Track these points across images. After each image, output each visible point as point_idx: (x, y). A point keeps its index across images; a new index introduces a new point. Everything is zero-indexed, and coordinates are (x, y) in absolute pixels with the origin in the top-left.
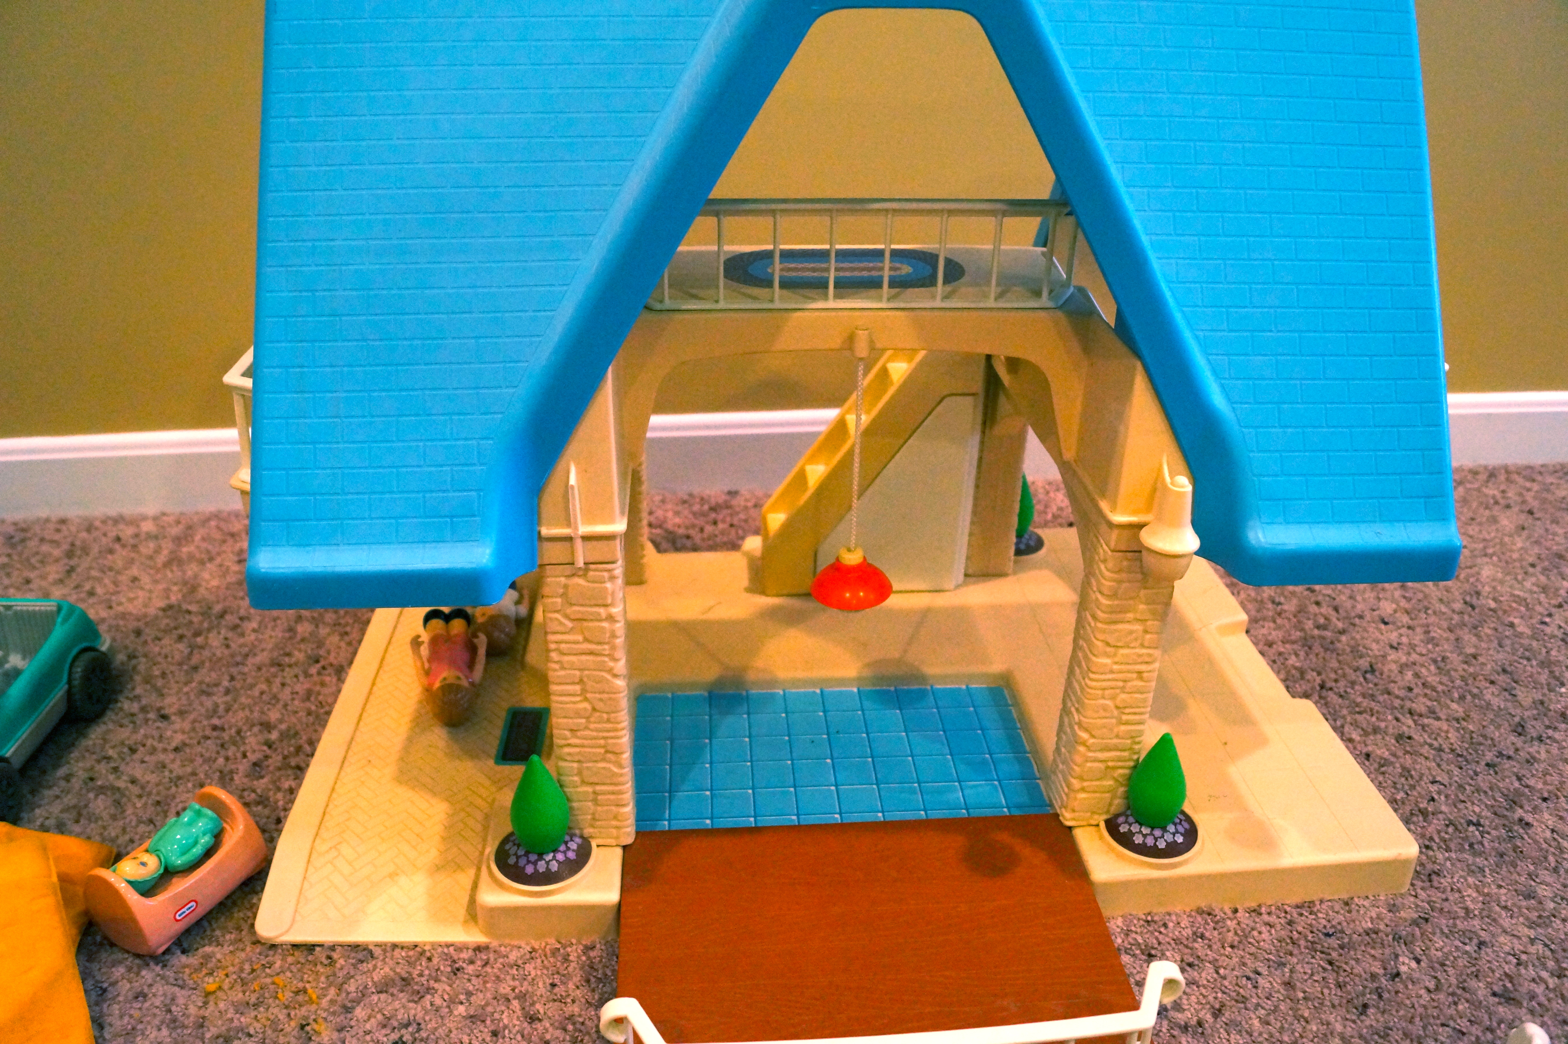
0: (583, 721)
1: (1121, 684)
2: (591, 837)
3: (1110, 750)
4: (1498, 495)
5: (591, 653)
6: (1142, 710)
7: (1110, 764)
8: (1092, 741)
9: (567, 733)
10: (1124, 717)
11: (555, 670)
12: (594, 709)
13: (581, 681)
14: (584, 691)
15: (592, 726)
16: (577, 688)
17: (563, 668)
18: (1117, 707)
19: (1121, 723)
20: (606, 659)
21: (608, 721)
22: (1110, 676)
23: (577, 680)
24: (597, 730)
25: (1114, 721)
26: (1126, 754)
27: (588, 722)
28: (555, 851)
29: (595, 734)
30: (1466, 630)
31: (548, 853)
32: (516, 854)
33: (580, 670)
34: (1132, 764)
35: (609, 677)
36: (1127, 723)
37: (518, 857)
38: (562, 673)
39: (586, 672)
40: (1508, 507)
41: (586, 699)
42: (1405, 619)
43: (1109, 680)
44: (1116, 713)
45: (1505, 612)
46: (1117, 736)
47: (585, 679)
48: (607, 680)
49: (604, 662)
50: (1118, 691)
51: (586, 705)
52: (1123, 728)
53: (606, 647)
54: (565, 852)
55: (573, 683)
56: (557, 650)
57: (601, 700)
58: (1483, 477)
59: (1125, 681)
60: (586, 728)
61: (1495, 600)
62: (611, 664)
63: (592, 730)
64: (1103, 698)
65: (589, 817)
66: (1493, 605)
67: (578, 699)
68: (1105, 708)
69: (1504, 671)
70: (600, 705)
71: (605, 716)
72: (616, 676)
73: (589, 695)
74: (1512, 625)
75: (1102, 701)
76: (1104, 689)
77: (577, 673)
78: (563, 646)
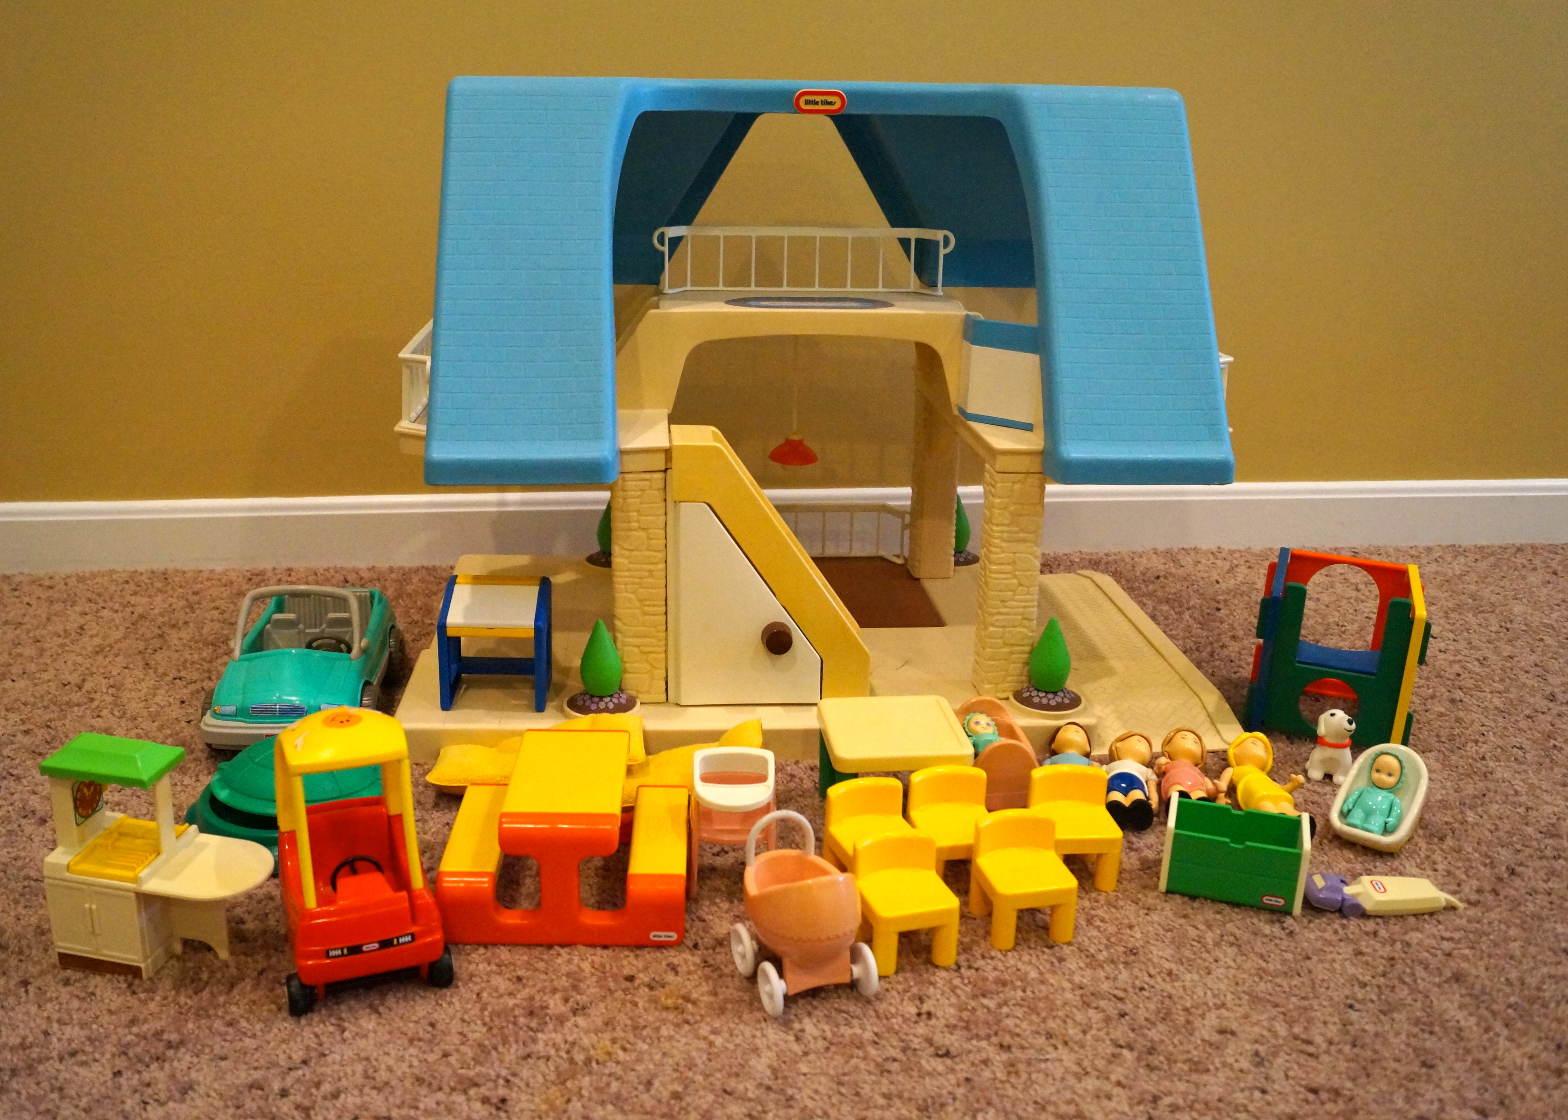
4: (1525, 562)
30: (1503, 642)
40: (1535, 569)
42: (1451, 636)
45: (1535, 632)
58: (1514, 550)
61: (1526, 625)
66: (1524, 628)
69: (1536, 665)
74: (1542, 640)
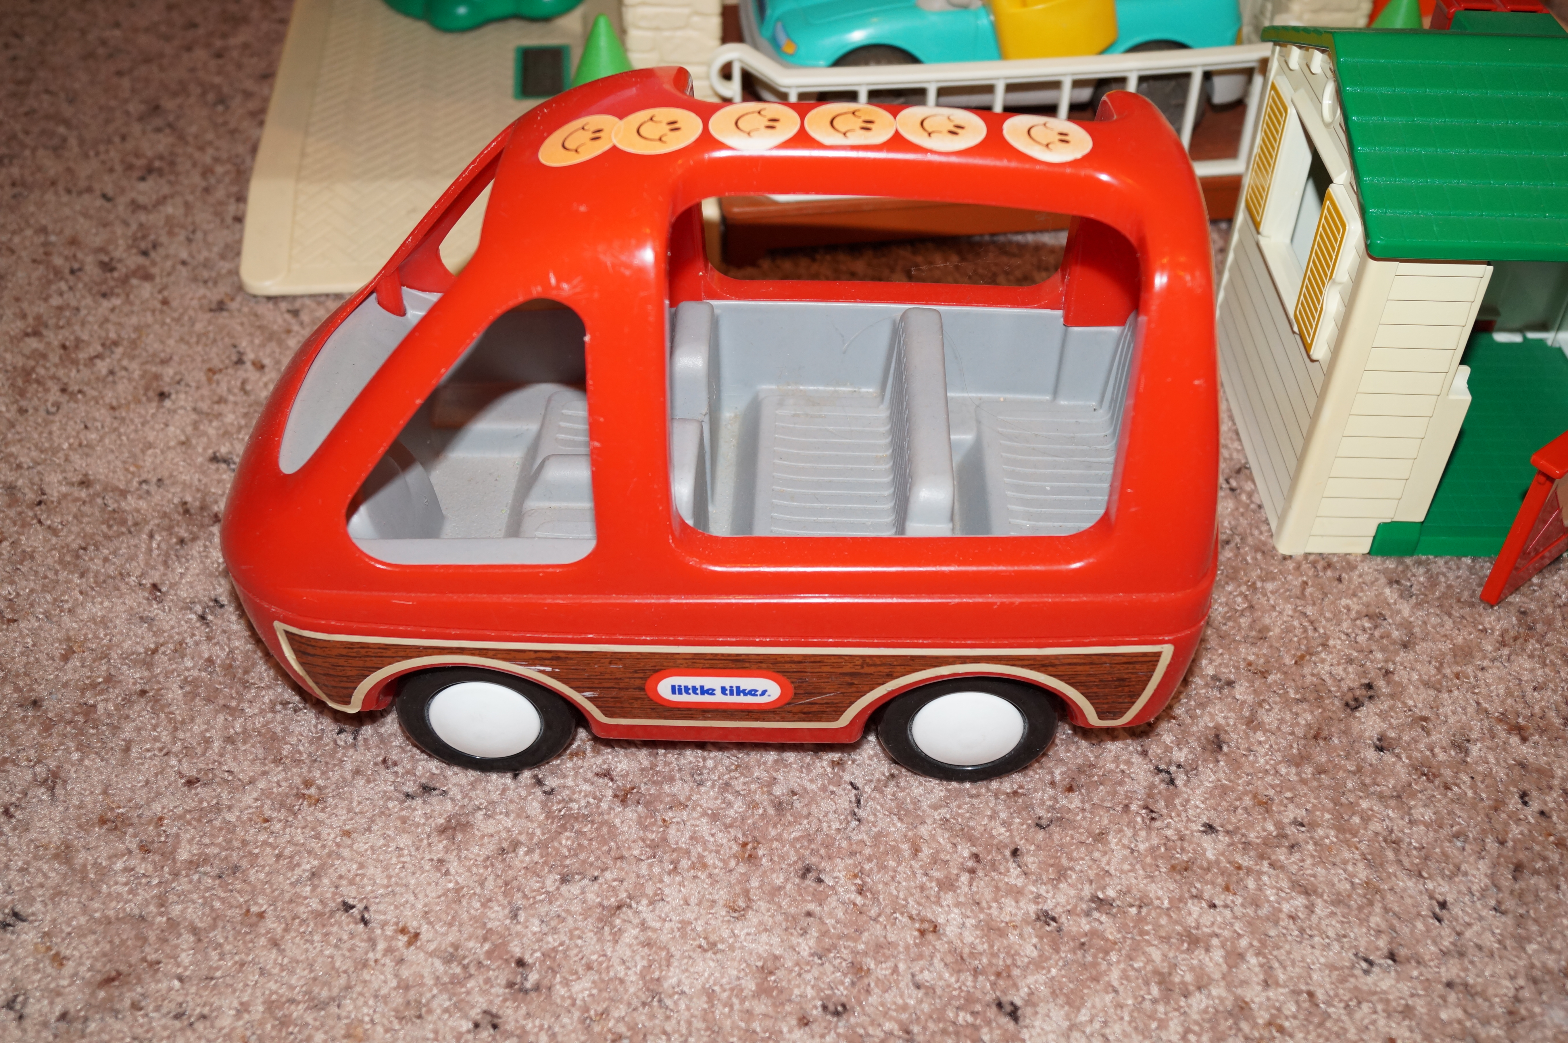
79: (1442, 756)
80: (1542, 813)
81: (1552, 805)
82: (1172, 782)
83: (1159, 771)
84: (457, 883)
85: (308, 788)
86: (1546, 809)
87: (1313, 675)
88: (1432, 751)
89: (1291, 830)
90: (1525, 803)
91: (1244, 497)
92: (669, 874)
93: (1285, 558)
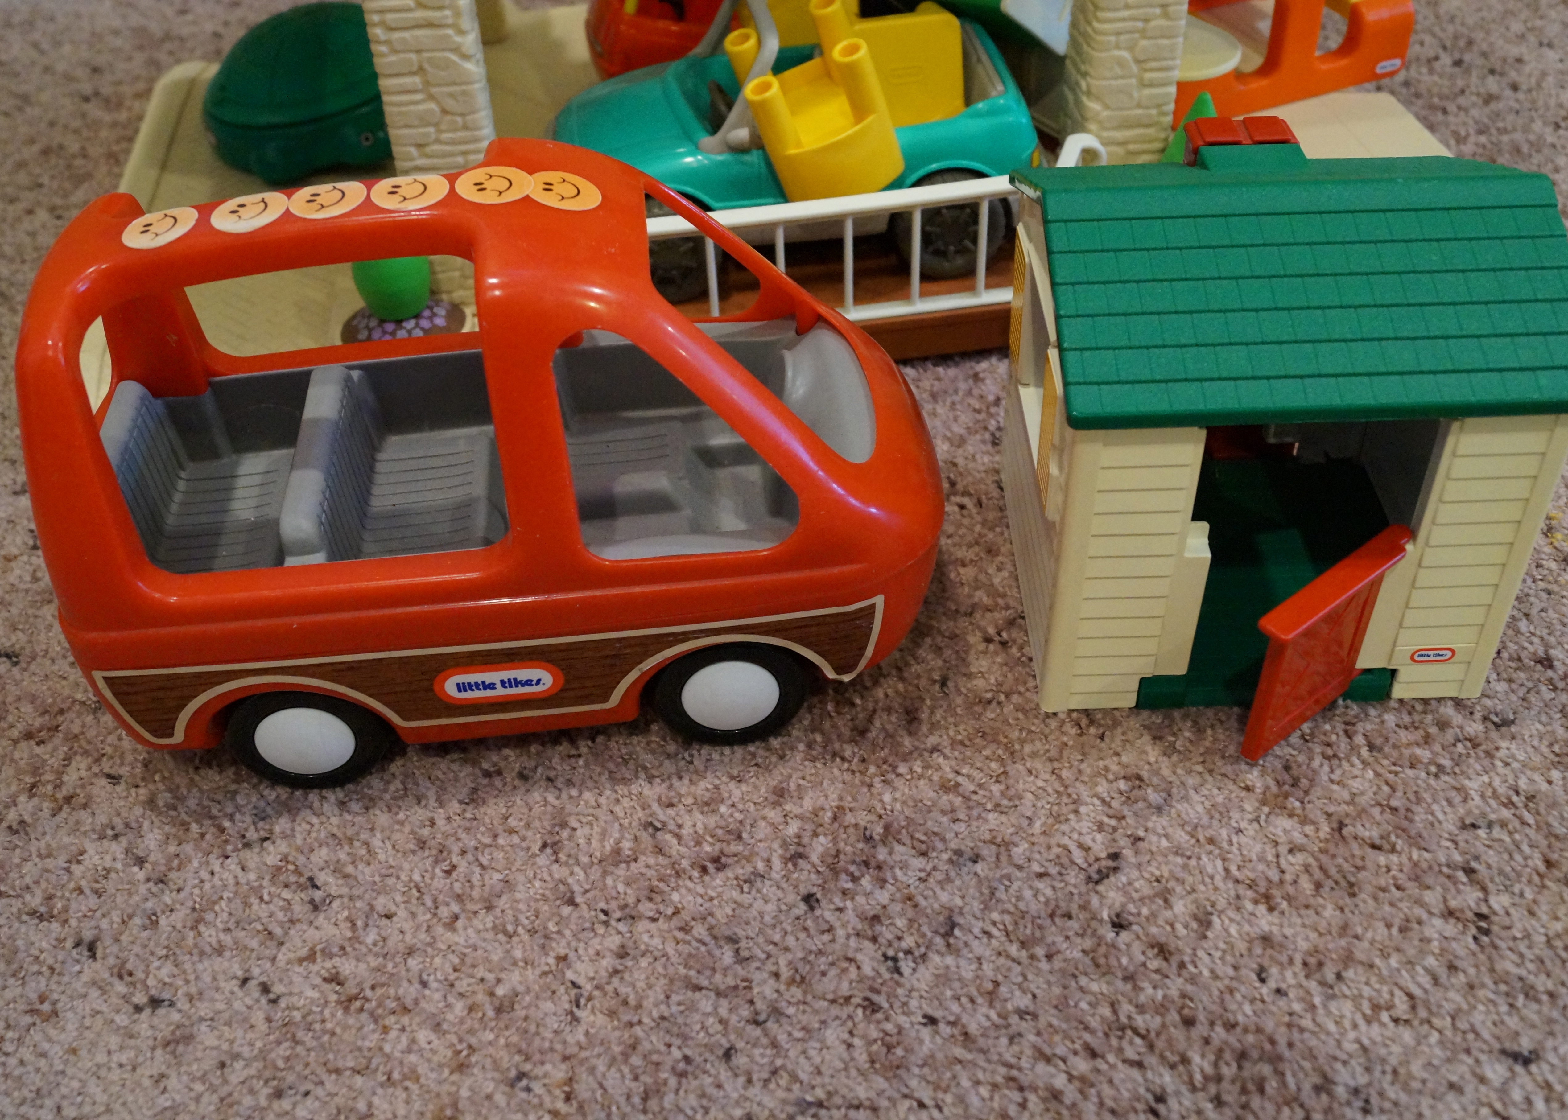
0: (431, 130)
1: (1140, 24)
2: (463, 303)
3: (1131, 127)
5: (431, 25)
6: (1170, 63)
7: (1131, 147)
8: (1106, 113)
9: (413, 150)
10: (1148, 76)
11: (383, 55)
12: (445, 112)
13: (421, 70)
14: (427, 84)
15: (445, 136)
16: (417, 80)
17: (395, 51)
18: (1138, 61)
19: (1143, 85)
20: (450, 32)
21: (466, 127)
22: (1126, 13)
23: (415, 69)
24: (453, 142)
25: (1134, 81)
26: (1151, 131)
27: (440, 131)
28: (417, 316)
29: (448, 148)
31: (408, 319)
32: (367, 327)
33: (418, 51)
34: (1158, 145)
35: (454, 57)
36: (1151, 85)
37: (370, 330)
38: (393, 58)
39: (426, 55)
41: (431, 97)
43: (1124, 20)
44: (1135, 68)
46: (1139, 106)
47: (426, 66)
48: (454, 63)
49: (448, 36)
50: (1137, 35)
51: (432, 106)
52: (1147, 92)
53: (447, 12)
54: (430, 318)
55: (412, 74)
56: (382, 24)
57: (451, 95)
59: (1146, 20)
60: (438, 141)
62: (458, 39)
63: (447, 143)
64: (1118, 47)
65: (457, 274)
67: (419, 97)
68: (1121, 63)
70: (450, 104)
71: (459, 119)
72: (466, 57)
73: (434, 90)
75: (1117, 53)
76: (1118, 34)
77: (413, 56)
78: (389, 17)
79: (1181, 930)
80: (1278, 991)
81: (1292, 981)
82: (898, 971)
83: (886, 957)
84: (174, 1100)
85: (42, 1002)
86: (1284, 986)
87: (1059, 846)
88: (1172, 926)
89: (1014, 1019)
90: (1263, 981)
91: (1014, 650)
92: (382, 1085)
93: (1047, 715)
